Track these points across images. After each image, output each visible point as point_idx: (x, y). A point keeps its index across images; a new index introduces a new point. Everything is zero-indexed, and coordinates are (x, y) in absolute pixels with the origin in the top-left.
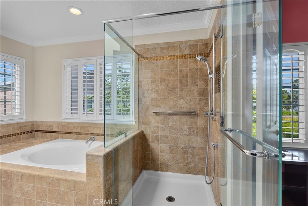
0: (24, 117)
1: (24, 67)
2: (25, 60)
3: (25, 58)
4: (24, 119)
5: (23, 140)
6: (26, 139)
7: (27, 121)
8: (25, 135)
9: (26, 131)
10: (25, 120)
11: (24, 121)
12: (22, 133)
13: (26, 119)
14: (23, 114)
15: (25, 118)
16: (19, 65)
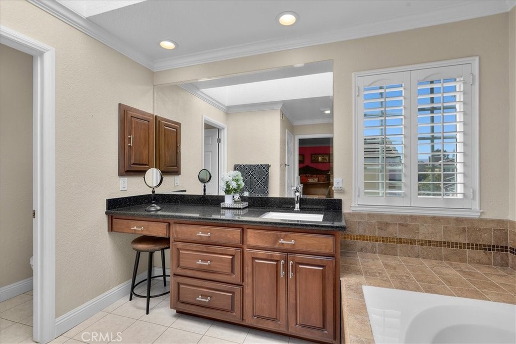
0: (476, 206)
1: (473, 80)
2: (477, 59)
3: (477, 56)
4: (473, 210)
5: (470, 263)
6: (480, 263)
7: (484, 217)
8: (479, 254)
9: (481, 243)
10: (479, 214)
11: (476, 215)
12: (468, 244)
13: (482, 213)
14: (474, 198)
15: (477, 208)
16: (462, 79)
